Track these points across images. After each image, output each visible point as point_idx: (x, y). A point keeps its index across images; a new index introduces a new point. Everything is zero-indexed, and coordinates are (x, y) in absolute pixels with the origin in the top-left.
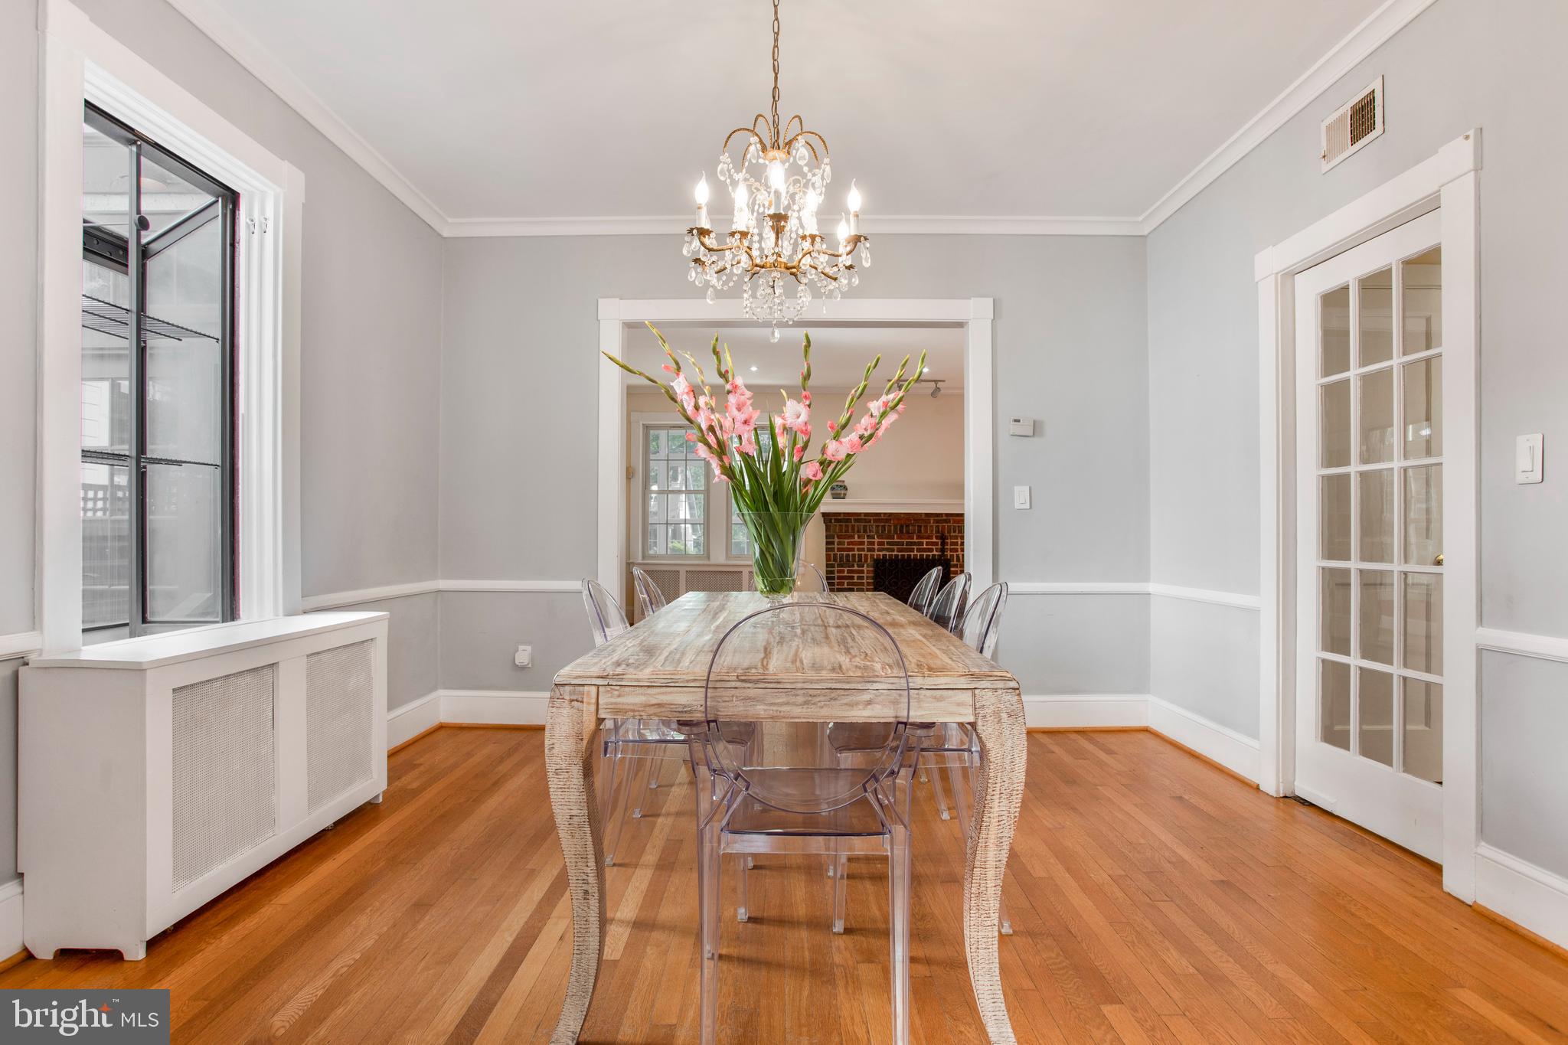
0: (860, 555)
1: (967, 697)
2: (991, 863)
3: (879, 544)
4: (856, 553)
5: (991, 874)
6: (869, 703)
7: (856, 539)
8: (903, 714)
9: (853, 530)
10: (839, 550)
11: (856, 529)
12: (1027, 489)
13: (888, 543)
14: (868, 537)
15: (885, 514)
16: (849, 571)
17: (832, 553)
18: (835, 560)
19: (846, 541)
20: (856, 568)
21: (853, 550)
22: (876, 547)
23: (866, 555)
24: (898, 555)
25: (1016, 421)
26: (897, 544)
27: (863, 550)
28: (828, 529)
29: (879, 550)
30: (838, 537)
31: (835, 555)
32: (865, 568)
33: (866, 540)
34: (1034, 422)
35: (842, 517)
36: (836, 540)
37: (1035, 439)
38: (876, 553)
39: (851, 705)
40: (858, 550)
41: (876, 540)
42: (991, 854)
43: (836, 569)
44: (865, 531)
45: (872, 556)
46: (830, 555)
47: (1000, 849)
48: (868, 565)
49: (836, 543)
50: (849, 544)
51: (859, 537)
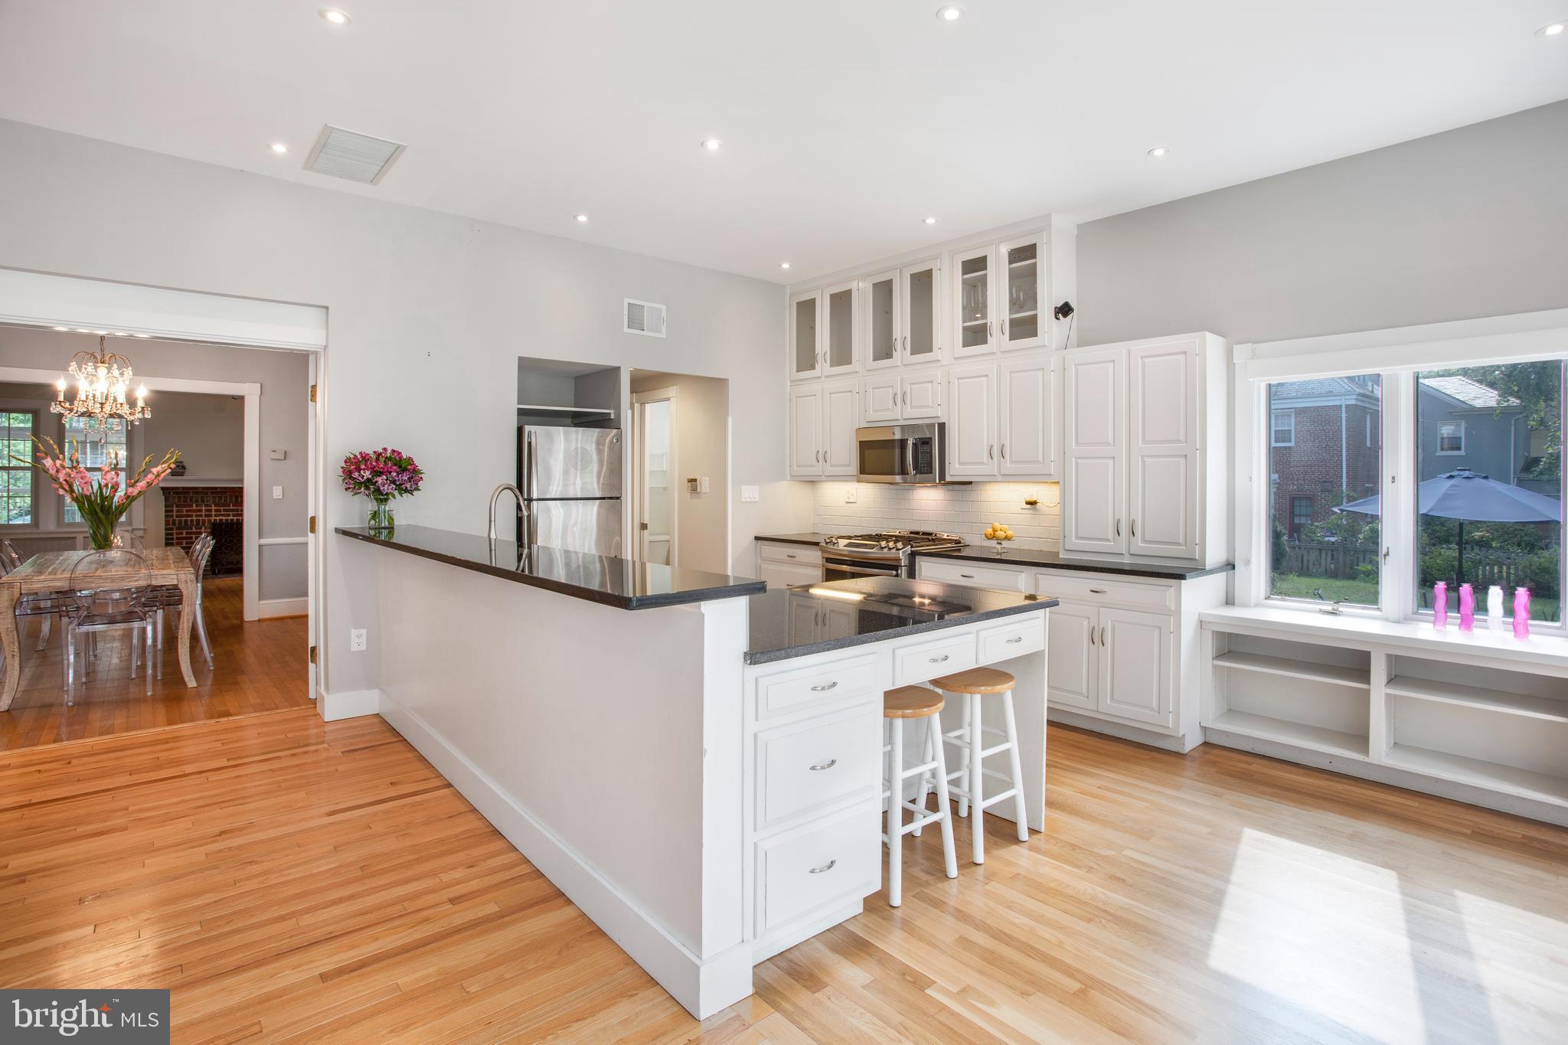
0: (198, 521)
1: (175, 576)
2: (186, 627)
3: (216, 511)
4: (195, 518)
5: (186, 631)
6: (137, 580)
7: (194, 507)
8: (149, 583)
9: (191, 500)
10: (177, 516)
11: (194, 500)
12: (281, 487)
13: (224, 510)
14: (206, 506)
15: (221, 488)
16: (187, 533)
17: (171, 519)
18: (174, 524)
19: (185, 509)
20: (194, 530)
21: (192, 516)
22: (213, 513)
23: (204, 521)
24: (233, 519)
25: (273, 451)
26: (233, 510)
27: (201, 516)
28: (166, 500)
29: (215, 516)
30: (177, 506)
31: (174, 521)
32: (203, 530)
33: (204, 508)
34: (285, 452)
35: (181, 490)
36: (175, 509)
37: (287, 461)
38: (213, 518)
39: (130, 581)
40: (196, 516)
41: (213, 508)
42: (185, 624)
43: (175, 531)
44: (203, 501)
45: (209, 521)
46: (169, 521)
47: (188, 622)
48: (205, 528)
49: (174, 511)
50: (187, 511)
51: (197, 506)
